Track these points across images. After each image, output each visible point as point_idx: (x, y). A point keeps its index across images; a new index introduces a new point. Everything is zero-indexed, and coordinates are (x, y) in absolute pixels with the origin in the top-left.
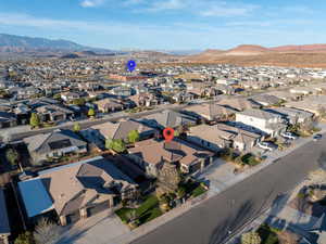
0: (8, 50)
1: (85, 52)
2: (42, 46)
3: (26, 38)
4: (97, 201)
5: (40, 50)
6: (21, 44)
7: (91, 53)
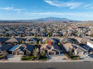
0: (51, 21)
1: (69, 21)
2: (59, 20)
3: (55, 18)
4: (19, 52)
5: (58, 21)
6: (54, 19)
7: (71, 21)
